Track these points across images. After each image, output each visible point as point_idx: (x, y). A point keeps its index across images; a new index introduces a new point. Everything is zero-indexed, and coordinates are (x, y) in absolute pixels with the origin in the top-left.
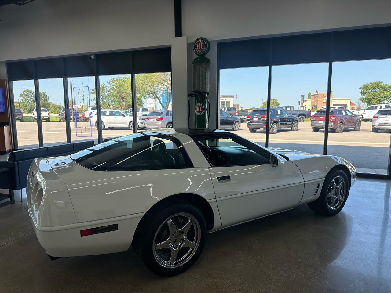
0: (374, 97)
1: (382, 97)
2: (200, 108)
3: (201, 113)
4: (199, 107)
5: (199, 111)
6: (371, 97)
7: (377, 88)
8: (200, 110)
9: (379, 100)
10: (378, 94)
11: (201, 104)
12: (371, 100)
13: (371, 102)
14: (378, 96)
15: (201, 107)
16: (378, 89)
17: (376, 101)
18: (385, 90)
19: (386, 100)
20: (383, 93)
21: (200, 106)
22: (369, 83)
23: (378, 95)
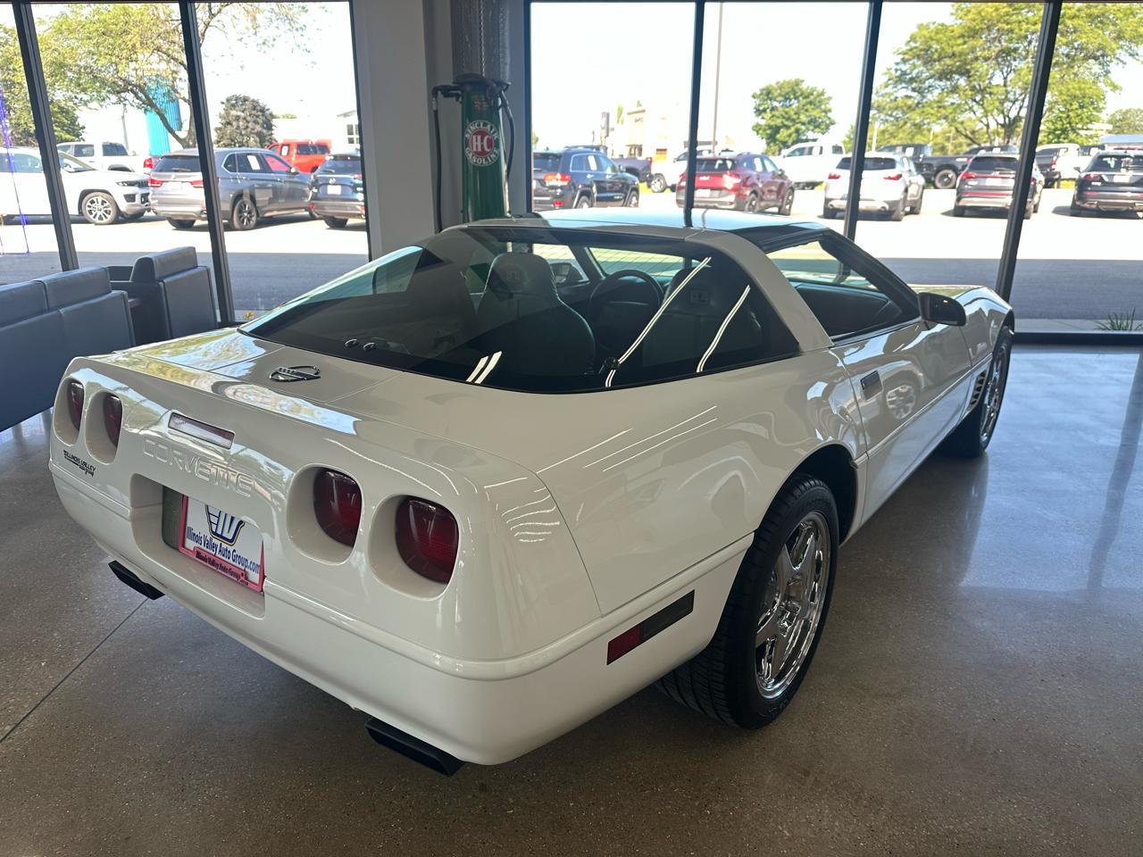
0: (786, 123)
1: (803, 124)
2: (482, 141)
3: (486, 160)
4: (479, 137)
5: (480, 150)
6: (778, 122)
7: (792, 96)
8: (482, 146)
9: (797, 131)
10: (796, 114)
11: (485, 125)
12: (776, 130)
13: (778, 136)
14: (793, 120)
15: (486, 138)
16: (796, 98)
17: (789, 132)
18: (811, 103)
19: (812, 130)
20: (807, 110)
21: (483, 134)
22: (774, 84)
23: (795, 117)
